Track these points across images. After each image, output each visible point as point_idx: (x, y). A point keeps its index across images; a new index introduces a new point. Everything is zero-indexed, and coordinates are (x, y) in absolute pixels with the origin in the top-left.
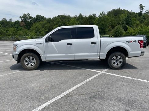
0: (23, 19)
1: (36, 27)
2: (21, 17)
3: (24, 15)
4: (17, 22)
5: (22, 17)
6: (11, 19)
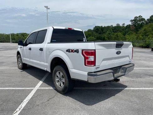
0: (134, 23)
1: (144, 30)
2: (131, 21)
3: (135, 17)
4: (128, 26)
5: (133, 20)
6: (124, 24)
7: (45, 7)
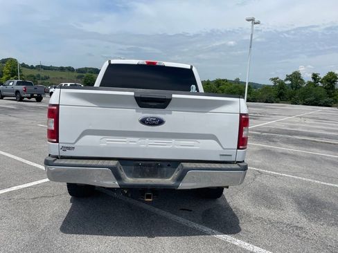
7: (248, 20)
